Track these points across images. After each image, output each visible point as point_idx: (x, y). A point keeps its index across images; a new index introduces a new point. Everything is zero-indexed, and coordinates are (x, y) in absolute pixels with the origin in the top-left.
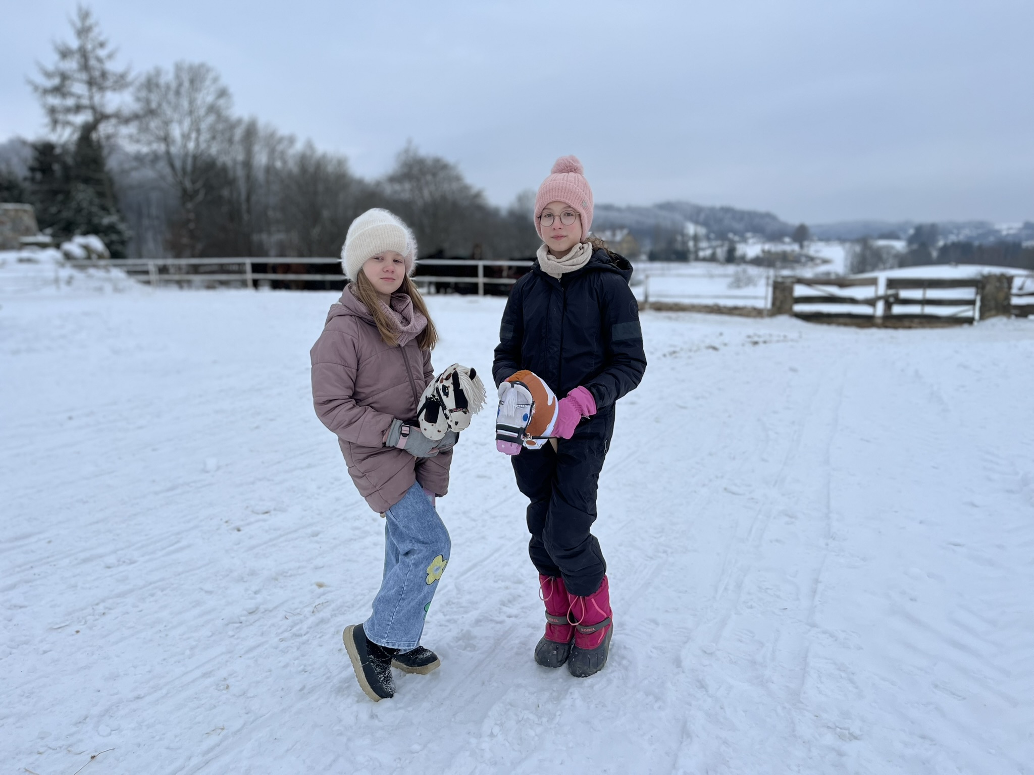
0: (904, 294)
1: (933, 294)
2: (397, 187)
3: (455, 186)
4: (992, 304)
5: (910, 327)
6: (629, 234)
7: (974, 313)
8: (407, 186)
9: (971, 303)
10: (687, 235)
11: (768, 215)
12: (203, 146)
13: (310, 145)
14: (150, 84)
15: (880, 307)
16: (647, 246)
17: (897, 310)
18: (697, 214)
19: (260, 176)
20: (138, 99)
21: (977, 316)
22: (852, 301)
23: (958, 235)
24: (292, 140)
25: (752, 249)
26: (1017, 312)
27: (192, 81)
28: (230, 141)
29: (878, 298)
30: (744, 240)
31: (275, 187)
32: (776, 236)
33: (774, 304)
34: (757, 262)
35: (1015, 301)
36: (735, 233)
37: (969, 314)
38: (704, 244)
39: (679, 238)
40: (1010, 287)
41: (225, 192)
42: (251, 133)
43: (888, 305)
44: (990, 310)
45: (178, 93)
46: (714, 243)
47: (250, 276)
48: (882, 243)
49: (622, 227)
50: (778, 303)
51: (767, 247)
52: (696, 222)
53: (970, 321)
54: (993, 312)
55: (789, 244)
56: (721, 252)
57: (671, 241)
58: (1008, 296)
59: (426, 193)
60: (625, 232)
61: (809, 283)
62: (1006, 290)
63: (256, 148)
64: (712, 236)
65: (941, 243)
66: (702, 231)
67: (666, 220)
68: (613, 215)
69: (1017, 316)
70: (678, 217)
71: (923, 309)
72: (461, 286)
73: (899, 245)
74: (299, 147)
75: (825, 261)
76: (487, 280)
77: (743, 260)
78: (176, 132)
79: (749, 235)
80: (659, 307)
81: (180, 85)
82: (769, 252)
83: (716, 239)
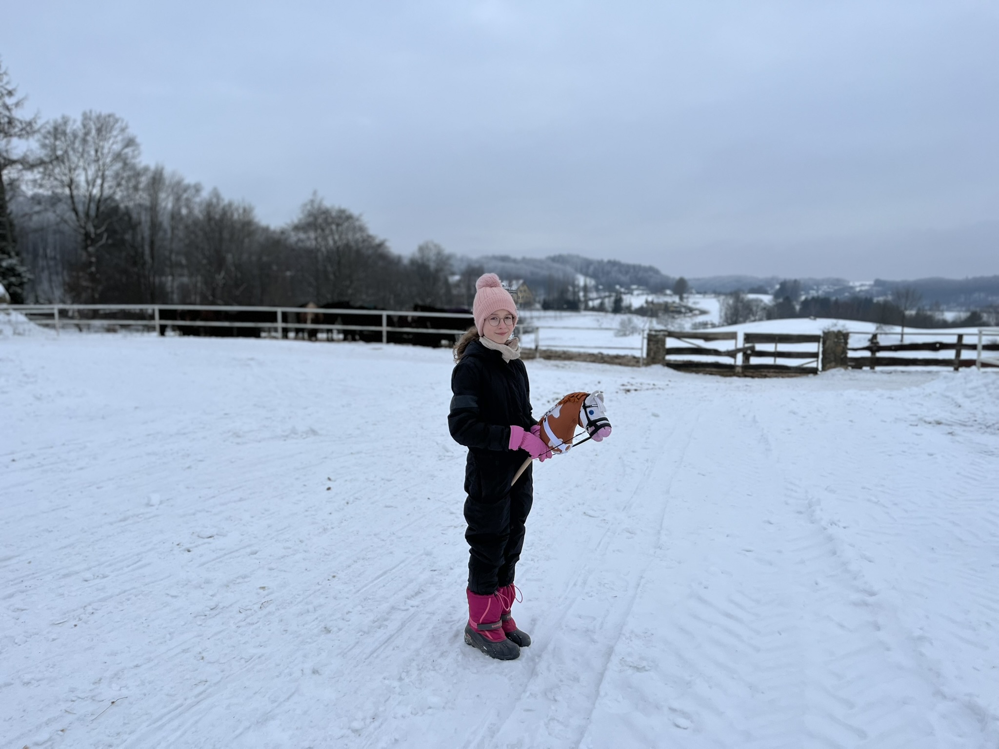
0: (759, 347)
1: (783, 347)
2: (302, 236)
3: (358, 236)
4: (832, 357)
5: (765, 376)
6: (524, 283)
7: (818, 364)
8: (312, 235)
9: (815, 355)
10: (578, 286)
11: (651, 269)
12: (107, 192)
13: (216, 194)
14: (57, 132)
15: (740, 357)
16: (542, 296)
17: (754, 361)
18: (586, 267)
19: (165, 220)
20: (44, 146)
21: (820, 367)
22: (716, 353)
23: (817, 291)
24: (198, 189)
25: (637, 300)
26: (853, 364)
27: (99, 130)
28: (136, 188)
29: (738, 350)
30: (630, 292)
31: (181, 233)
32: (658, 289)
33: (648, 354)
34: (641, 312)
35: (851, 354)
36: (621, 286)
37: (814, 365)
38: (593, 295)
39: (570, 288)
40: (846, 343)
41: (128, 237)
42: (157, 180)
43: (747, 357)
44: (830, 362)
45: (84, 141)
46: (603, 294)
47: (157, 322)
48: (751, 296)
49: (517, 278)
50: (652, 354)
51: (650, 298)
52: (586, 275)
53: (814, 371)
54: (833, 364)
55: (670, 295)
56: (609, 303)
57: (564, 291)
58: (845, 350)
59: (331, 242)
60: (521, 282)
61: (679, 336)
62: (843, 345)
63: (162, 195)
64: (601, 287)
65: (803, 298)
66: (591, 282)
67: (559, 272)
68: (509, 266)
69: (853, 367)
70: (569, 269)
71: (775, 361)
72: (365, 333)
73: (767, 299)
74: (205, 194)
75: (703, 312)
76: (390, 329)
77: (629, 310)
78: (81, 178)
79: (634, 287)
80: (550, 355)
81: (87, 134)
82: (652, 303)
83: (604, 290)
